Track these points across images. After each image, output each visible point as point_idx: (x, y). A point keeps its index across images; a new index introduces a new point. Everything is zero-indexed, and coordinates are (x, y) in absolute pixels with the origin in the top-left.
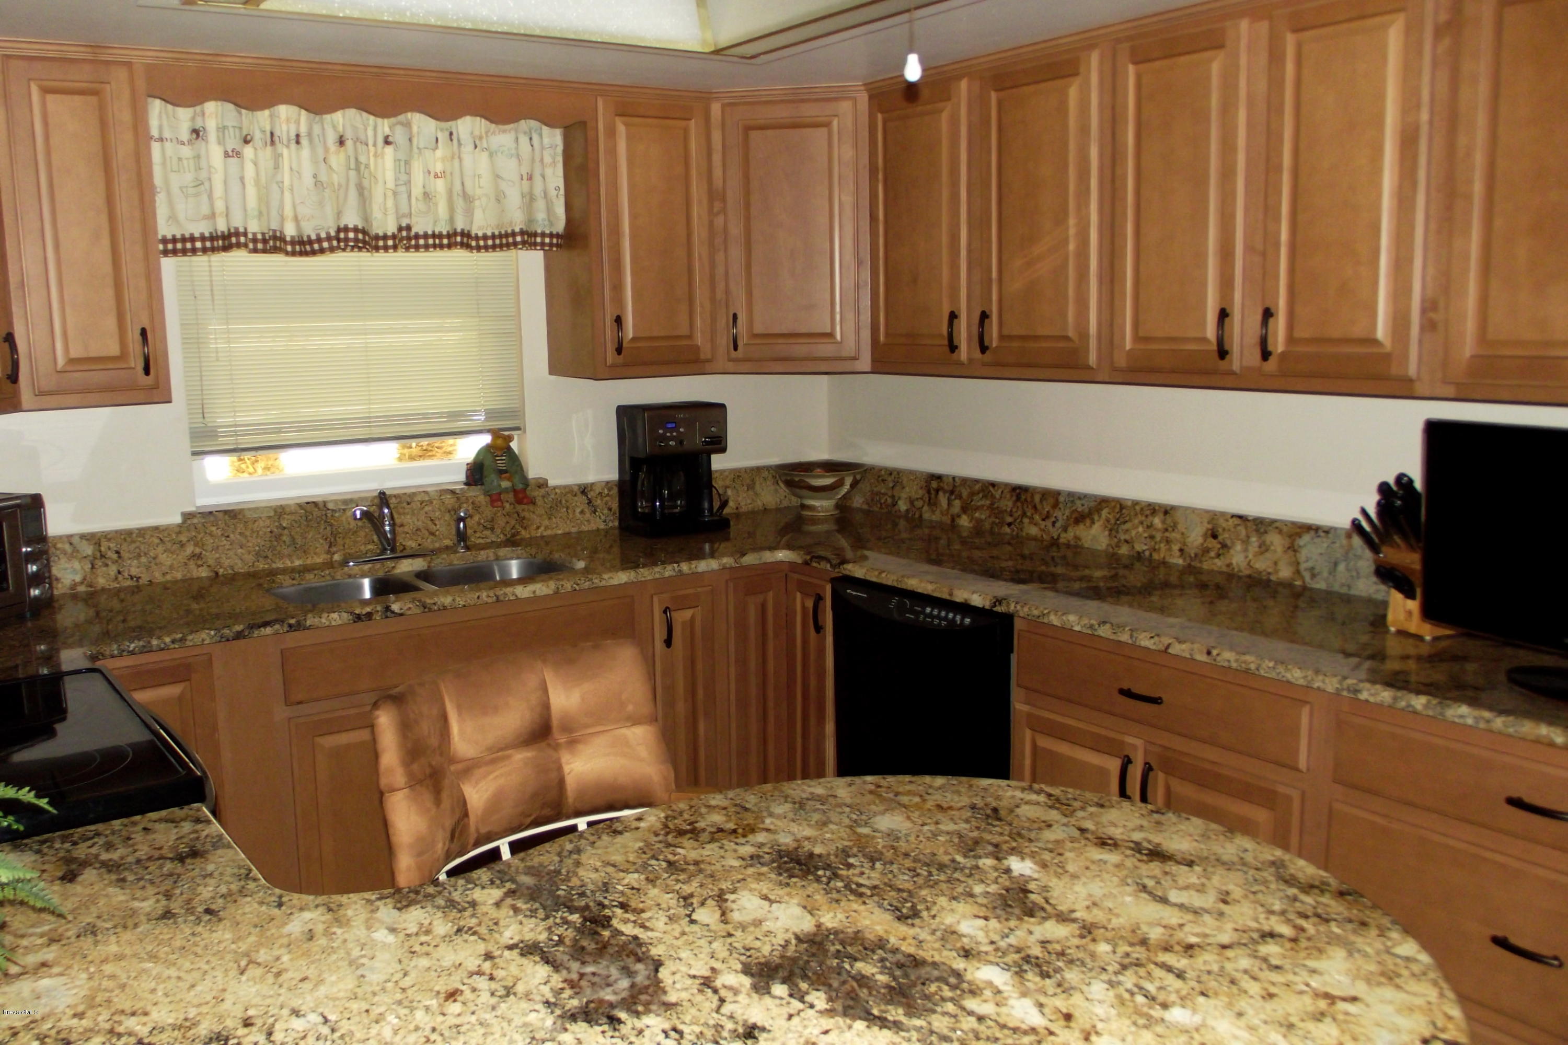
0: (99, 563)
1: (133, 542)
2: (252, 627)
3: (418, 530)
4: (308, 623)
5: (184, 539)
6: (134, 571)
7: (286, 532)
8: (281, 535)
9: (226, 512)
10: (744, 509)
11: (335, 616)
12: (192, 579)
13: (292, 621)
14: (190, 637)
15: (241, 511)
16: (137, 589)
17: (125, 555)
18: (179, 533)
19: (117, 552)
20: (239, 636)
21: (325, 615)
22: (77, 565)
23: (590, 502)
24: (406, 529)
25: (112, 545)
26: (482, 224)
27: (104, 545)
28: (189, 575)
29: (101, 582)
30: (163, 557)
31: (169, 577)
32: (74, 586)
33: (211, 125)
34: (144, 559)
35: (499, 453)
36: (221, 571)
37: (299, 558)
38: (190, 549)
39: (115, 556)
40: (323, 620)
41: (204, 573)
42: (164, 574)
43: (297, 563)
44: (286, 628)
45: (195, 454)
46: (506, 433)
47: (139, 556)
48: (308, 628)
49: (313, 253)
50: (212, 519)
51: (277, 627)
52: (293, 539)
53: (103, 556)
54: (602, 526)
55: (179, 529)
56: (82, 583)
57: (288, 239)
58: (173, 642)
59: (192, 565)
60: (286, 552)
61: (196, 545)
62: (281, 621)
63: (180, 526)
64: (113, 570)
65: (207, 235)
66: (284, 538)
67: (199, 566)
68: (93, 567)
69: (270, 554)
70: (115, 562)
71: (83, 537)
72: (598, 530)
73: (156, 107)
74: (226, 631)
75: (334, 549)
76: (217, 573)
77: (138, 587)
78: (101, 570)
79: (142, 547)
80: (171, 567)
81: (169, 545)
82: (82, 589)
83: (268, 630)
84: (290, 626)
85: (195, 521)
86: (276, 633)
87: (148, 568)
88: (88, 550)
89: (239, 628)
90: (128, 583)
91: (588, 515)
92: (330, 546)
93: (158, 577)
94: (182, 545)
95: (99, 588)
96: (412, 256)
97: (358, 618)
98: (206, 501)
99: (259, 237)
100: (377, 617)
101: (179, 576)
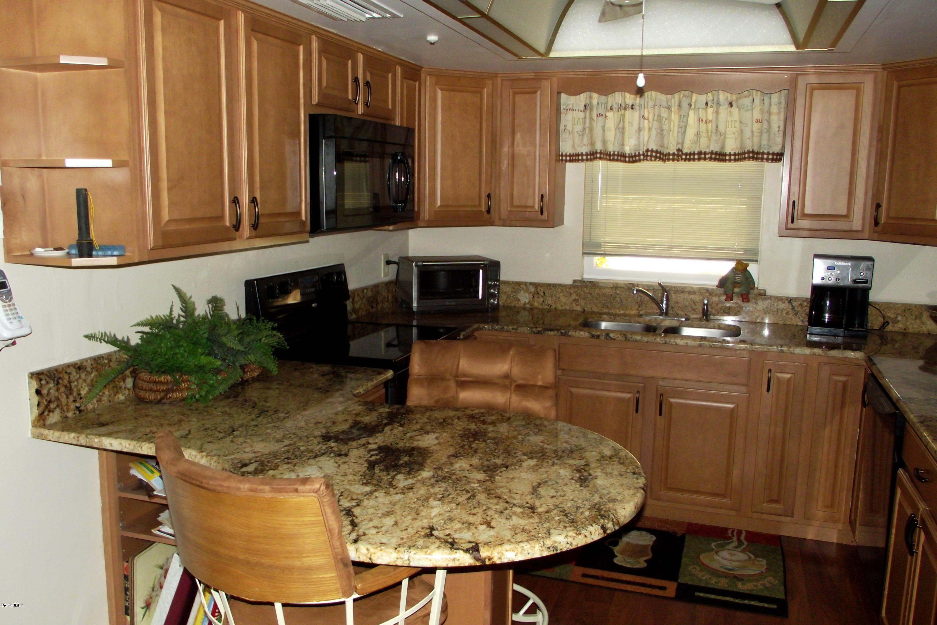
0: (536, 296)
1: (550, 289)
2: (545, 330)
3: (686, 306)
4: (570, 333)
5: (572, 292)
6: (550, 302)
7: (618, 296)
8: (616, 297)
9: (591, 282)
10: (911, 331)
11: (582, 333)
12: (573, 310)
13: (563, 331)
14: (519, 329)
15: (598, 283)
16: (549, 311)
17: (547, 294)
18: (570, 288)
19: (544, 293)
20: (539, 333)
21: (578, 332)
22: (527, 295)
23: (793, 308)
24: (680, 305)
25: (542, 289)
26: (731, 147)
27: (539, 288)
28: (572, 309)
29: (536, 304)
30: (562, 298)
31: (563, 308)
32: (525, 304)
33: (595, 102)
34: (554, 298)
35: (739, 273)
36: (586, 309)
37: (623, 310)
38: (574, 297)
39: (543, 294)
40: (577, 334)
41: (579, 309)
42: (562, 306)
43: (622, 312)
44: (559, 334)
45: (584, 253)
46: (745, 262)
47: (552, 296)
48: (570, 336)
49: (636, 161)
50: (584, 284)
51: (556, 332)
52: (621, 300)
53: (538, 293)
54: (800, 323)
55: (570, 287)
56: (528, 303)
57: (627, 155)
58: (513, 329)
59: (574, 304)
60: (617, 306)
61: (577, 295)
62: (558, 330)
63: (571, 285)
64: (541, 299)
65: (589, 153)
66: (617, 299)
67: (577, 305)
68: (533, 297)
69: (609, 305)
70: (542, 297)
71: (531, 284)
72: (797, 325)
73: (563, 96)
74: (534, 329)
75: (640, 309)
76: (584, 310)
77: (550, 309)
78: (536, 299)
79: (554, 292)
80: (565, 303)
81: (565, 293)
82: (528, 306)
83: (552, 333)
84: (562, 333)
85: (577, 284)
86: (555, 335)
87: (555, 302)
88: (532, 289)
89: (540, 329)
90: (547, 307)
91: (791, 316)
92: (639, 307)
93: (559, 307)
94: (571, 295)
95: (535, 307)
96: (687, 163)
97: (593, 336)
98: (588, 276)
99: (616, 153)
100: (602, 338)
101: (568, 308)
